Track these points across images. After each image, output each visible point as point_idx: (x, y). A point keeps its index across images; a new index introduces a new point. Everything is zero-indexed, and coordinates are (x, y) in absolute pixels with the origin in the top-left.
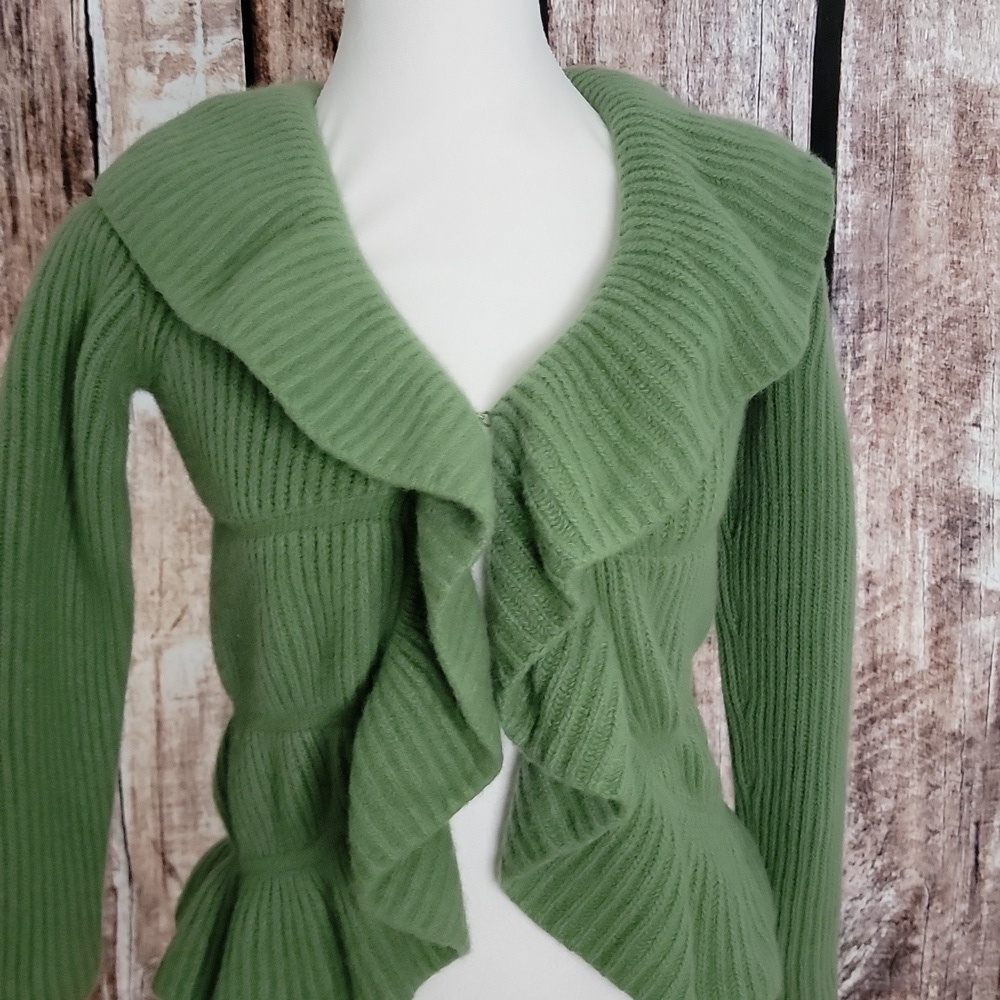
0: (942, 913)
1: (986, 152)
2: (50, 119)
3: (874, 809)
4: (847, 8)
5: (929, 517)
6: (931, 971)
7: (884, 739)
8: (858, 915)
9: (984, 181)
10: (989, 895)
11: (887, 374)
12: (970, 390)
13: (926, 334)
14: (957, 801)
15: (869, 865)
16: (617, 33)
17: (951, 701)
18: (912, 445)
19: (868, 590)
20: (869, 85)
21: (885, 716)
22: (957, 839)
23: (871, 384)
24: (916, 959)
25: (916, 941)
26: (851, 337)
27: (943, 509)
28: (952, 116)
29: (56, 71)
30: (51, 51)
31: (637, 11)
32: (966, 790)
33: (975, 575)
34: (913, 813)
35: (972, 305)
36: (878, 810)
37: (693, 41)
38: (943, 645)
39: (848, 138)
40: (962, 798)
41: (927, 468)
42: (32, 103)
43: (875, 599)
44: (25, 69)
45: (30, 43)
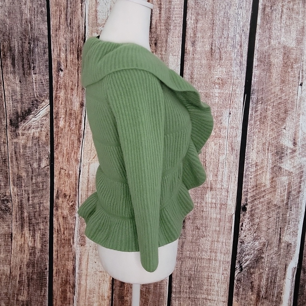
0: (270, 249)
1: (291, 63)
2: (75, 43)
4: (257, 27)
5: (272, 150)
6: (267, 264)
7: (258, 204)
8: (249, 247)
9: (290, 70)
10: (283, 247)
11: (263, 115)
12: (284, 120)
13: (273, 106)
14: (275, 222)
15: (252, 235)
16: (202, 30)
17: (275, 197)
18: (269, 133)
19: (256, 167)
20: (262, 45)
21: (258, 198)
22: (275, 231)
23: (259, 116)
24: (263, 260)
25: (263, 256)
26: (255, 105)
27: (275, 149)
28: (282, 54)
29: (78, 33)
30: (77, 28)
31: (207, 25)
32: (278, 219)
33: (283, 166)
34: (264, 223)
35: (285, 99)
36: (255, 221)
37: (220, 33)
38: (274, 182)
39: (256, 58)
40: (277, 221)
41: (272, 138)
42: (72, 40)
43: (257, 169)
44: (71, 32)
45: (73, 27)
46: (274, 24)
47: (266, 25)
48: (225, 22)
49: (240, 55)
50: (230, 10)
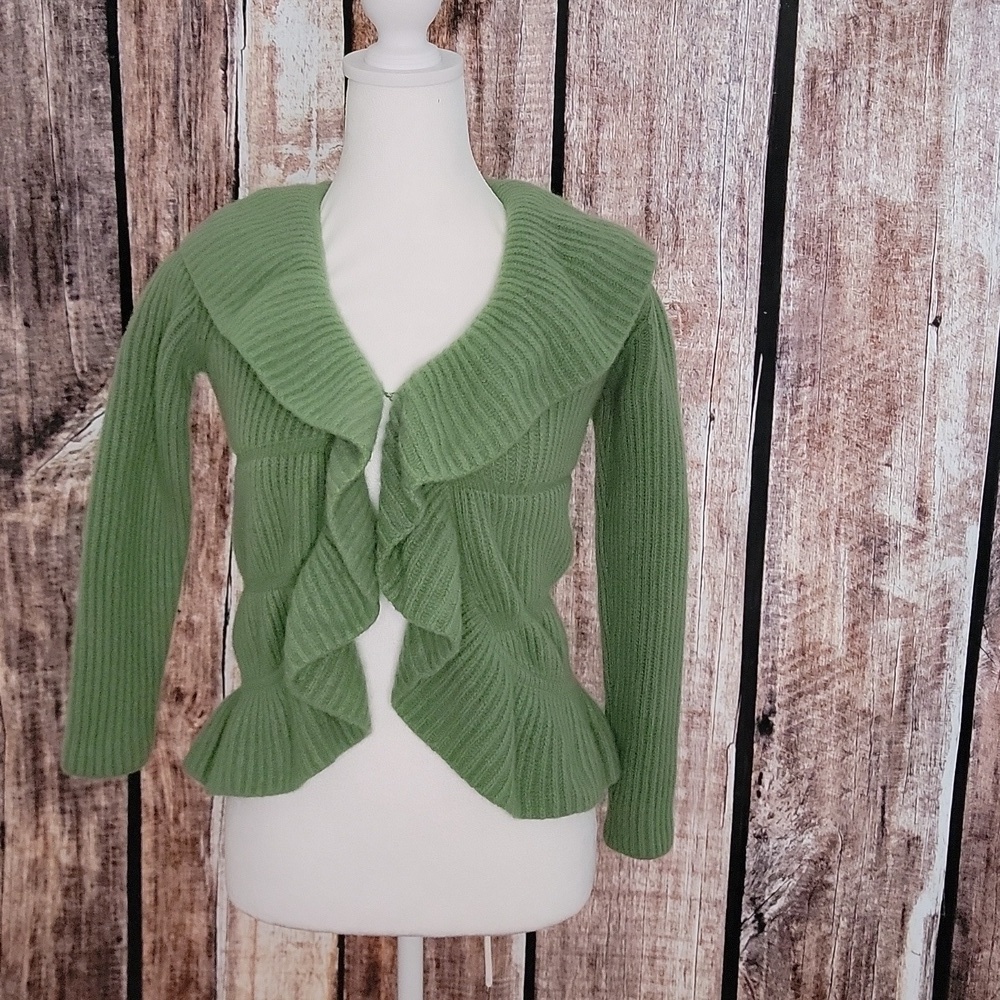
0: (852, 858)
1: (901, 253)
2: (206, 197)
3: (798, 766)
4: (792, 140)
5: (849, 535)
7: (809, 710)
8: (783, 852)
9: (899, 276)
10: (894, 849)
11: (819, 420)
12: (884, 436)
13: (850, 391)
14: (866, 767)
15: (794, 811)
16: (616, 152)
17: (863, 685)
18: (837, 479)
19: (800, 590)
20: (809, 198)
21: (810, 692)
22: (867, 798)
23: (806, 427)
24: (830, 894)
25: (830, 879)
26: (790, 390)
27: (860, 530)
28: (874, 225)
29: (213, 164)
30: (210, 149)
31: (631, 136)
32: (874, 759)
33: (886, 585)
34: (830, 772)
35: (887, 370)
36: (801, 767)
37: (672, 160)
38: (858, 639)
39: (792, 238)
40: (870, 765)
41: (849, 496)
42: (195, 186)
43: (805, 597)
44: (192, 161)
45: (196, 144)
46: (845, 130)
47: (819, 135)
48: (689, 125)
49: (739, 229)
50: (703, 87)
